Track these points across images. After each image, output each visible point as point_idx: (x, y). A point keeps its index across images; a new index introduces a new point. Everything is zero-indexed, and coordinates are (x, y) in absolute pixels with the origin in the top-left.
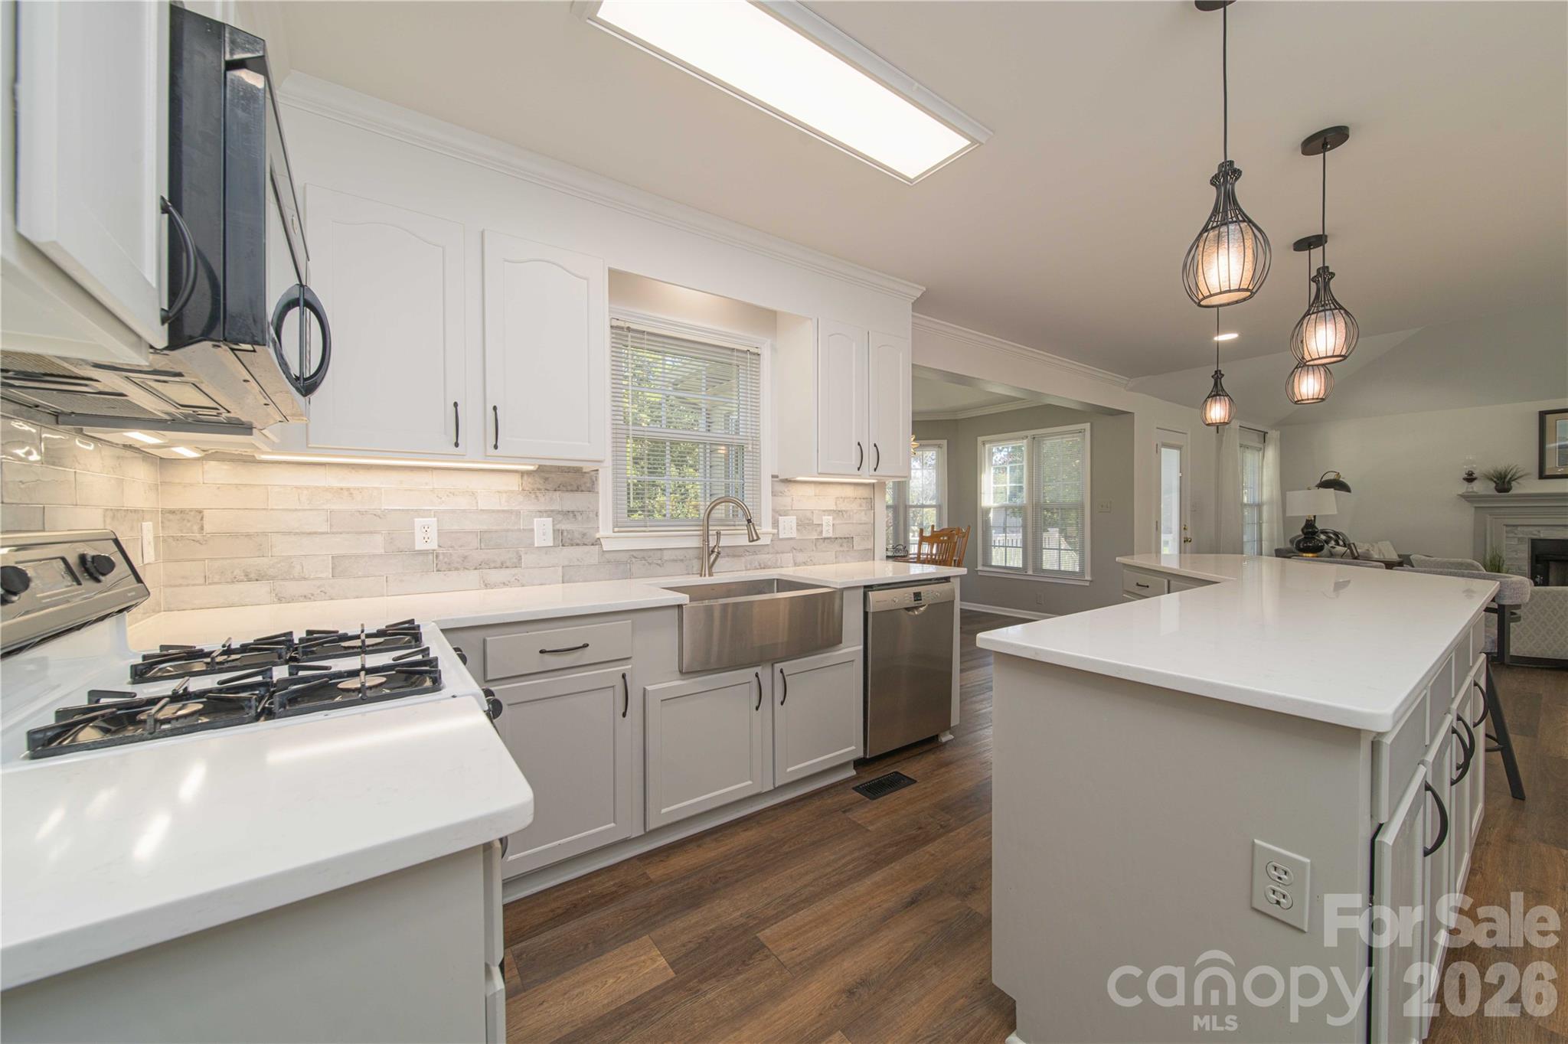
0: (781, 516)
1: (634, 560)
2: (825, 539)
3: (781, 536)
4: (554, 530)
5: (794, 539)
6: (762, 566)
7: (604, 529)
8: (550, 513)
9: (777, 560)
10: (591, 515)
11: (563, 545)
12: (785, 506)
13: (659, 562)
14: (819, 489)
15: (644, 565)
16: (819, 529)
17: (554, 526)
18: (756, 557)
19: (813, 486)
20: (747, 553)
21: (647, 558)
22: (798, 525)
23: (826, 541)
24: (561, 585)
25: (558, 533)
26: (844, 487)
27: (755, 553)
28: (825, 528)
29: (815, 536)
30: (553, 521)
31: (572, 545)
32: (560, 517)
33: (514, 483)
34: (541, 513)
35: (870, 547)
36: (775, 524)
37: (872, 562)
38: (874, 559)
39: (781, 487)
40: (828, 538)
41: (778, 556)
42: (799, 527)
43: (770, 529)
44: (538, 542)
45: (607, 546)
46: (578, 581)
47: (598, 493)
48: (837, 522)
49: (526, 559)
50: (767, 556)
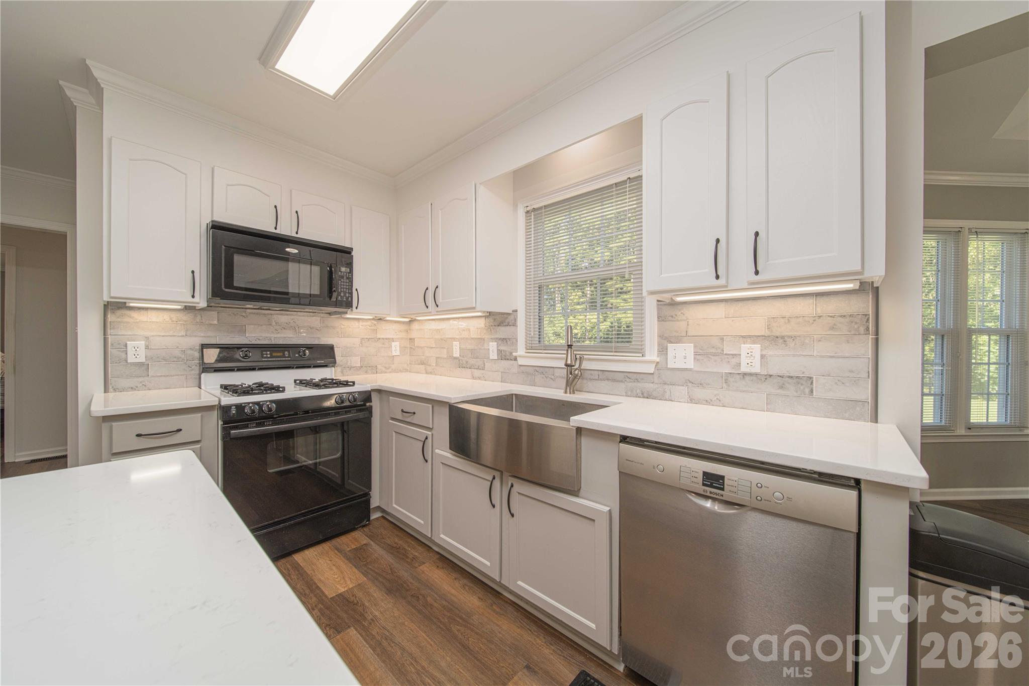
0: (671, 342)
1: (537, 373)
2: (745, 374)
3: (671, 365)
4: (497, 350)
5: (690, 370)
6: (645, 395)
7: (521, 351)
8: (496, 340)
9: (665, 392)
10: (514, 340)
11: (501, 359)
12: (676, 331)
13: (553, 377)
14: (733, 309)
15: (543, 378)
16: (734, 361)
17: (497, 347)
18: (639, 384)
19: (722, 305)
20: (628, 380)
21: (544, 373)
22: (696, 354)
23: (747, 378)
24: (500, 383)
25: (500, 352)
26: (790, 300)
27: (637, 380)
28: (744, 361)
29: (726, 369)
30: (497, 345)
31: (505, 360)
32: (500, 342)
33: (482, 323)
34: (493, 340)
35: (863, 397)
36: (663, 351)
37: (870, 424)
38: (875, 419)
39: (668, 311)
40: (751, 374)
41: (666, 386)
42: (698, 357)
43: (655, 358)
44: (491, 357)
45: (521, 361)
46: (508, 383)
47: (517, 326)
48: (769, 353)
49: (487, 365)
50: (652, 385)
